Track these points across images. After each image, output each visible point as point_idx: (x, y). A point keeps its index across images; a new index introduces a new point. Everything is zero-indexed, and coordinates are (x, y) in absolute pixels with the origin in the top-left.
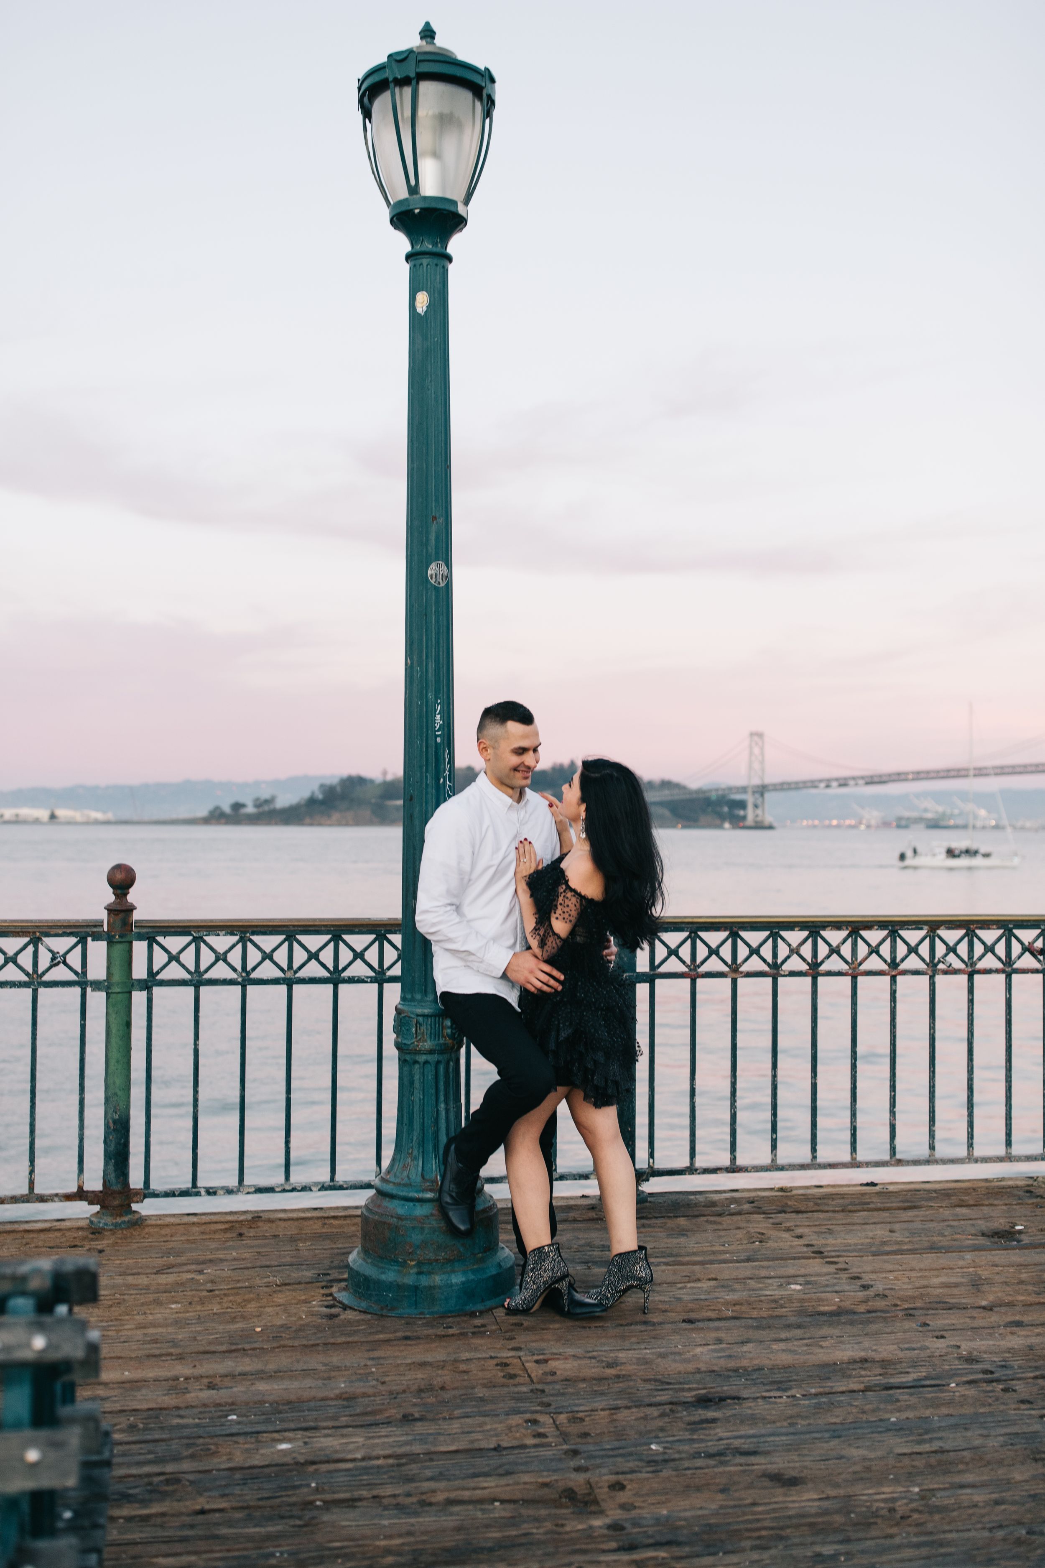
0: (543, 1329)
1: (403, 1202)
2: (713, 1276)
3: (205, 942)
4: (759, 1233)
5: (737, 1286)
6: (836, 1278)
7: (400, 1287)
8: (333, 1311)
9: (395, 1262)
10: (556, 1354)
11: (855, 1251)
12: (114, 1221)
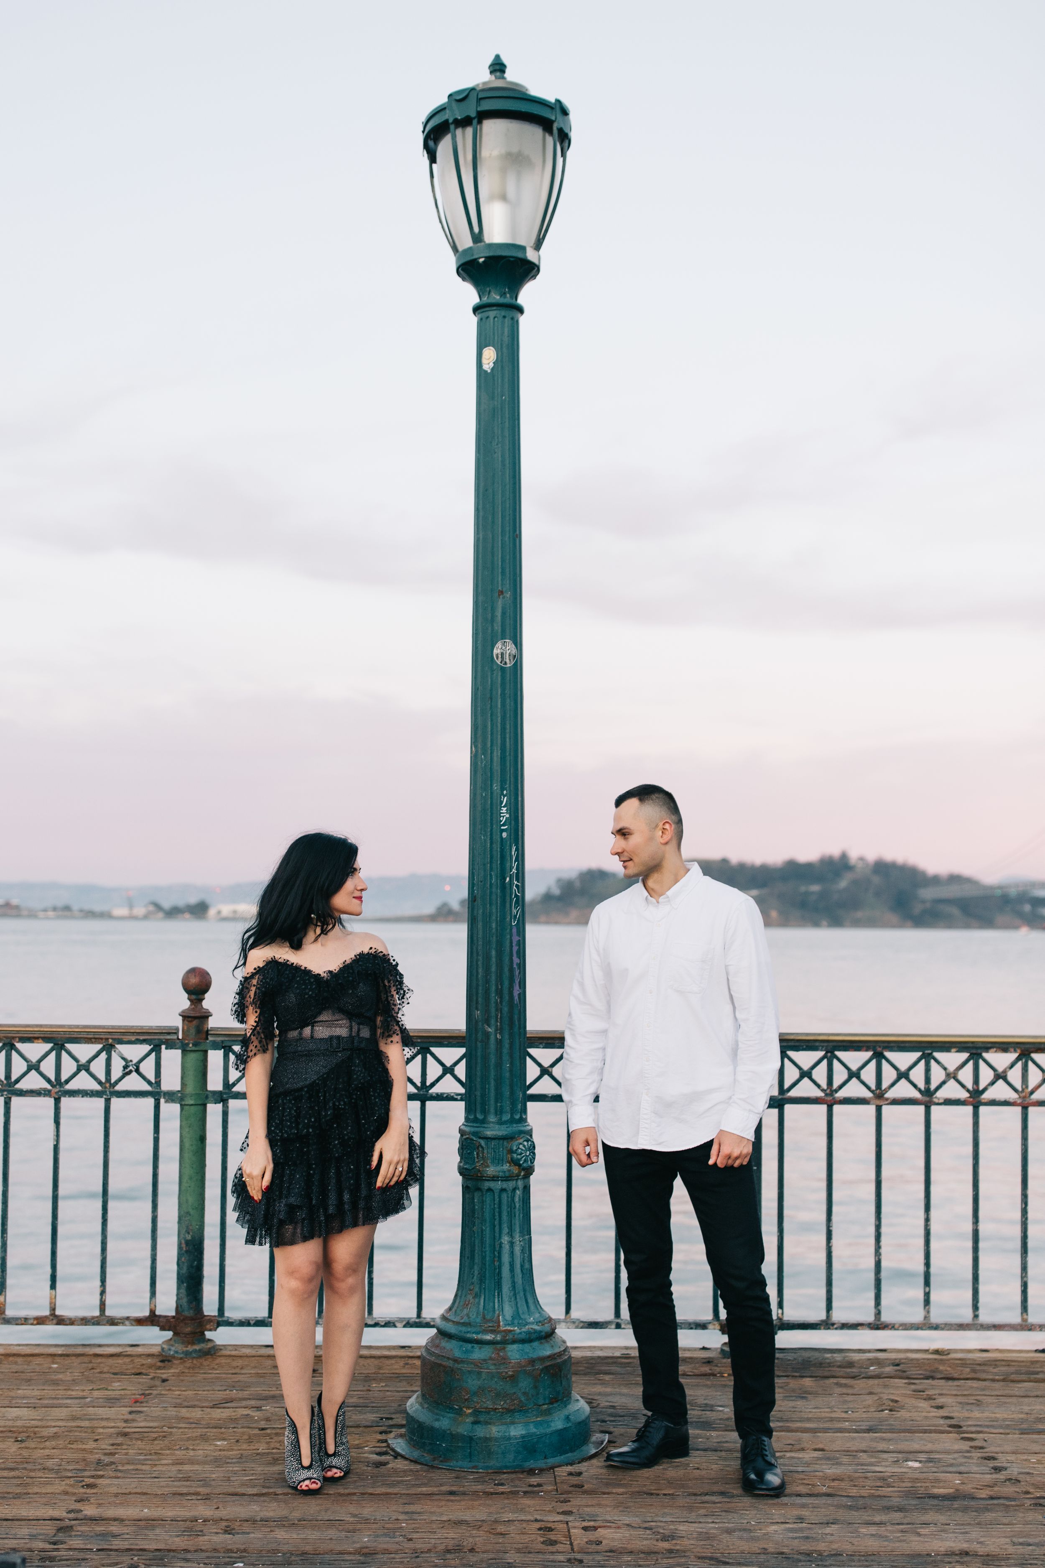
0: (604, 1493)
1: (461, 1343)
2: (820, 1446)
4: (893, 1401)
5: (845, 1460)
6: (966, 1457)
7: (454, 1437)
8: (383, 1458)
9: (450, 1408)
10: (609, 1522)
11: (1001, 1427)
12: (185, 1349)
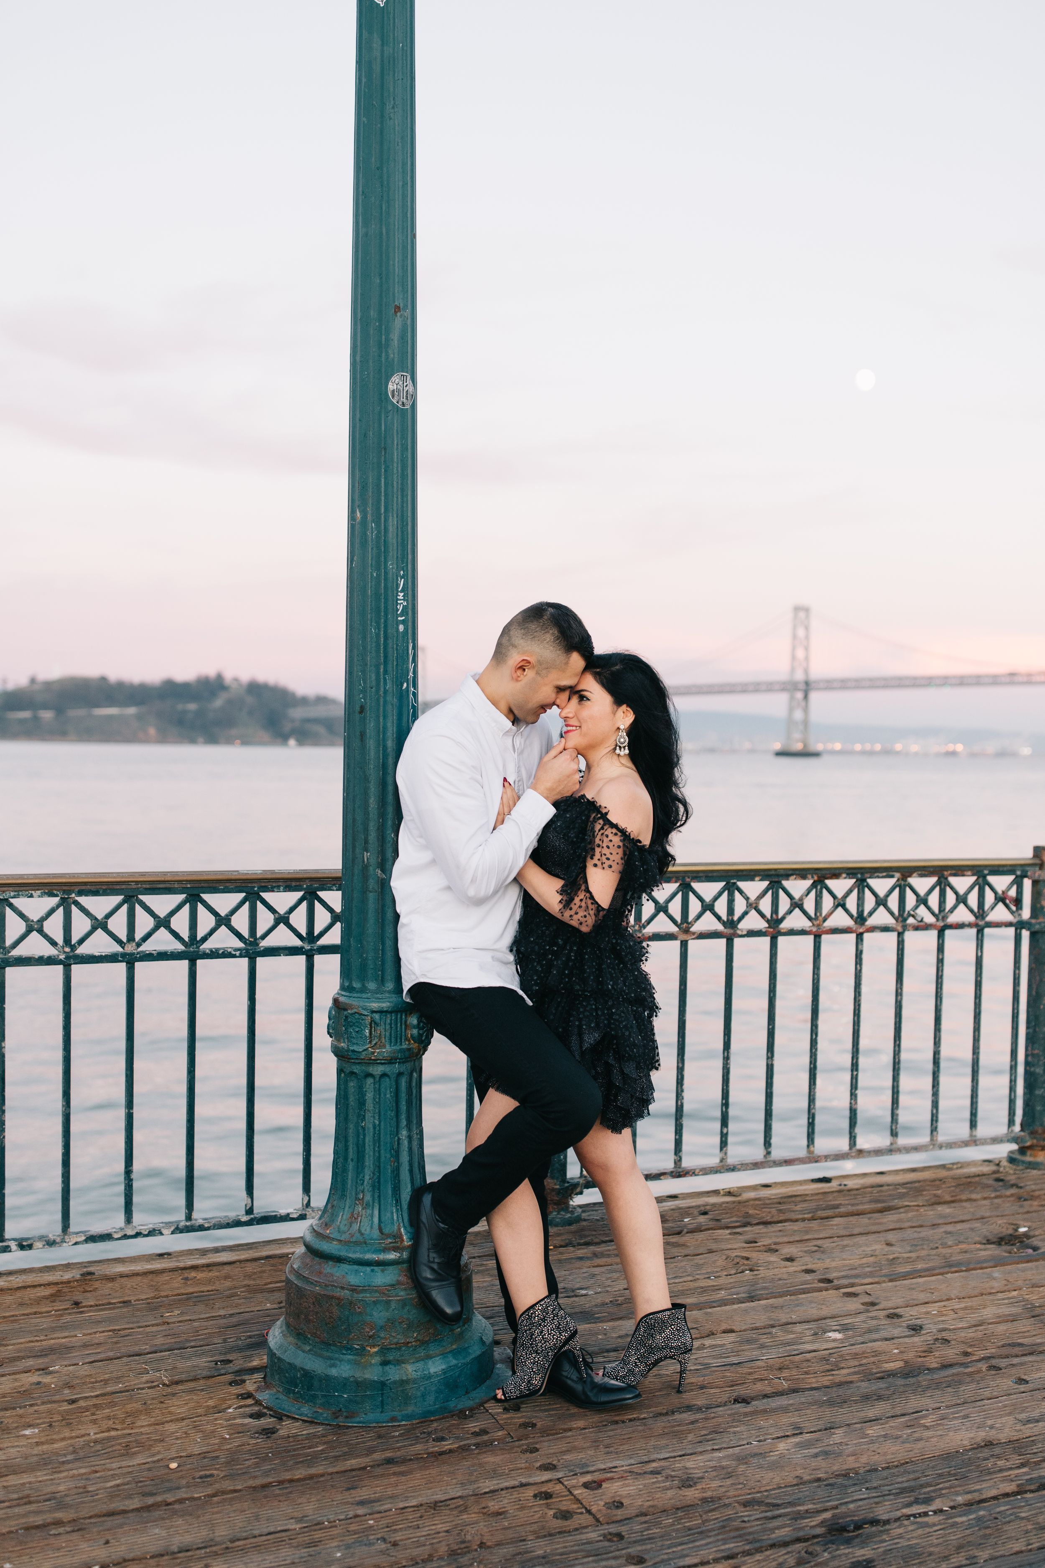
1: (356, 1267)
3: (11, 906)
4: (740, 1257)
5: (765, 1340)
6: (872, 1318)
7: (359, 1384)
8: (265, 1422)
9: (348, 1349)
10: (608, 1471)
11: (866, 1275)
